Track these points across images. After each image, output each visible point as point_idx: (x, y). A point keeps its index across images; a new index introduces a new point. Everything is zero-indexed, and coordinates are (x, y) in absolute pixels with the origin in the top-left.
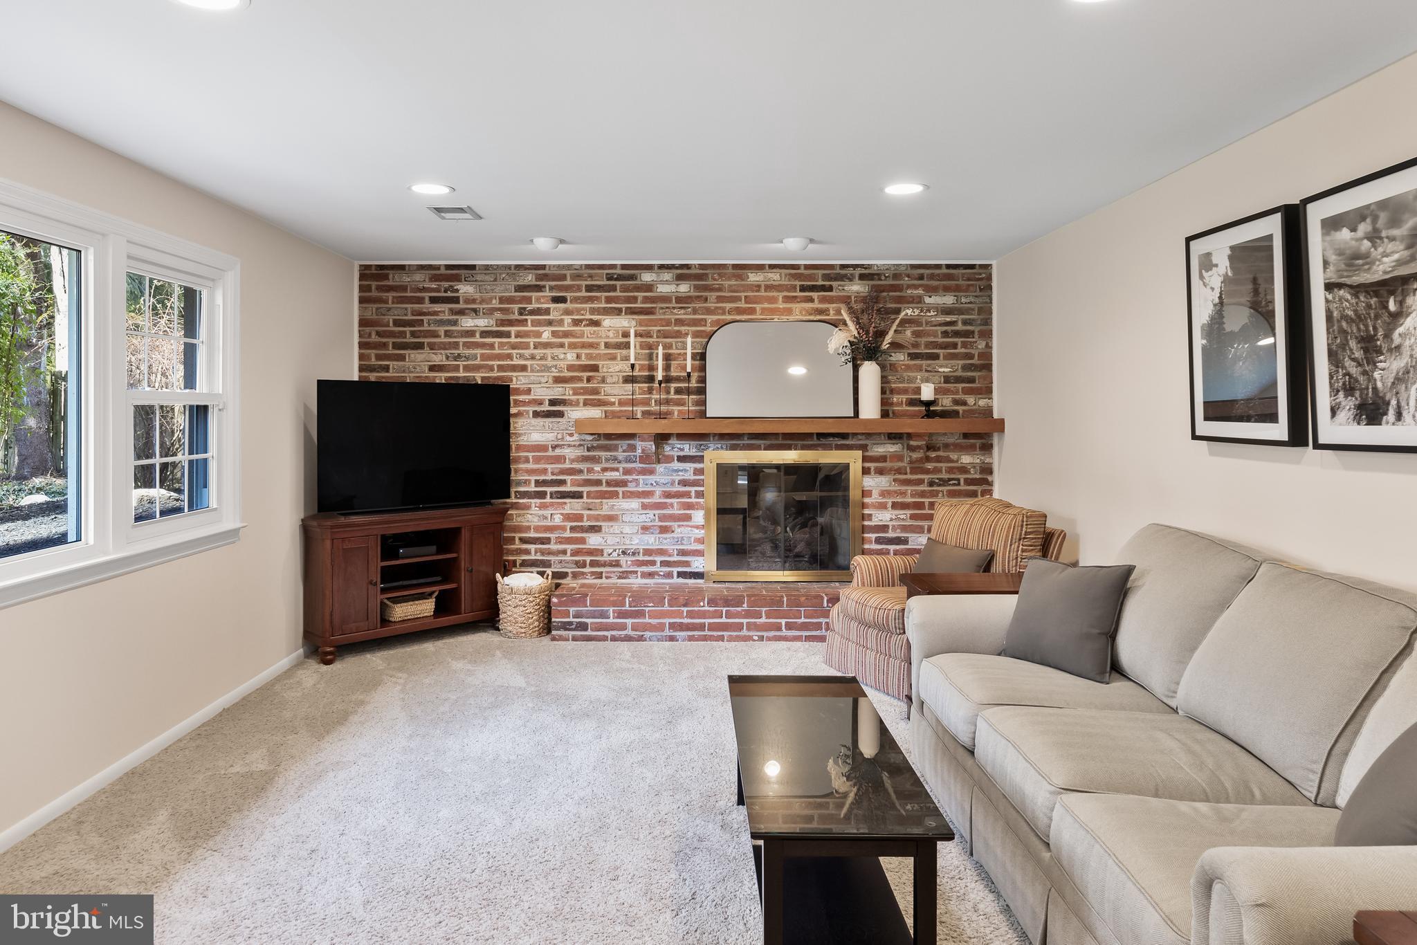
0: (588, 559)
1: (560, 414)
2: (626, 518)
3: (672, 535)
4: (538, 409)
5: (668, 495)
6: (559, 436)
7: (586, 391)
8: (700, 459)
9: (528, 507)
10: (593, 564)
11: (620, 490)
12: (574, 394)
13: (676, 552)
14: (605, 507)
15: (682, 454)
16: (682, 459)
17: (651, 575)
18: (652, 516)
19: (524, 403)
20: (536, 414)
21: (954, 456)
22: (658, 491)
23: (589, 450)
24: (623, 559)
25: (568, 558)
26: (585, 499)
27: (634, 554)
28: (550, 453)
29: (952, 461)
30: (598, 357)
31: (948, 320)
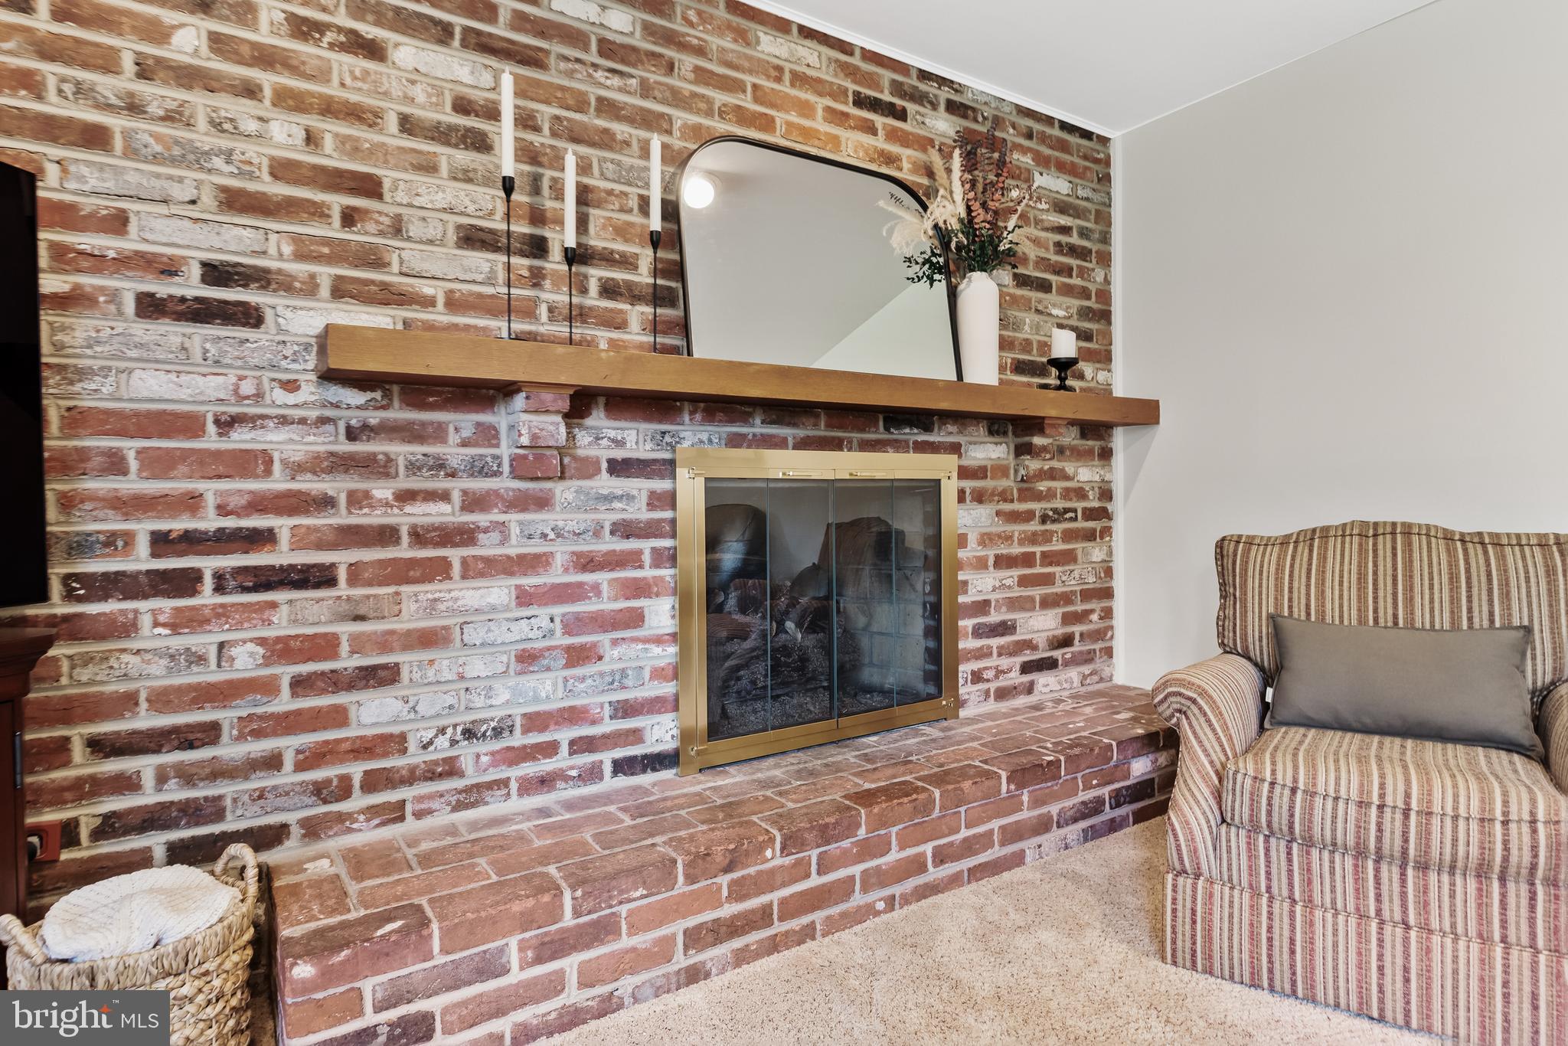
0: (356, 770)
1: (251, 317)
2: (473, 635)
3: (599, 667)
4: (162, 289)
5: (587, 563)
6: (247, 388)
7: (339, 253)
8: (668, 468)
9: (126, 628)
10: (373, 782)
11: (455, 555)
12: (300, 256)
13: (607, 711)
14: (409, 607)
15: (619, 454)
16: (617, 468)
17: (545, 782)
18: (545, 623)
19: (98, 262)
20: (150, 307)
21: (1069, 468)
22: (561, 553)
23: (352, 435)
24: (466, 753)
25: (288, 777)
26: (343, 589)
27: (498, 732)
28: (211, 440)
29: (1067, 478)
30: (378, 152)
31: (1063, 222)
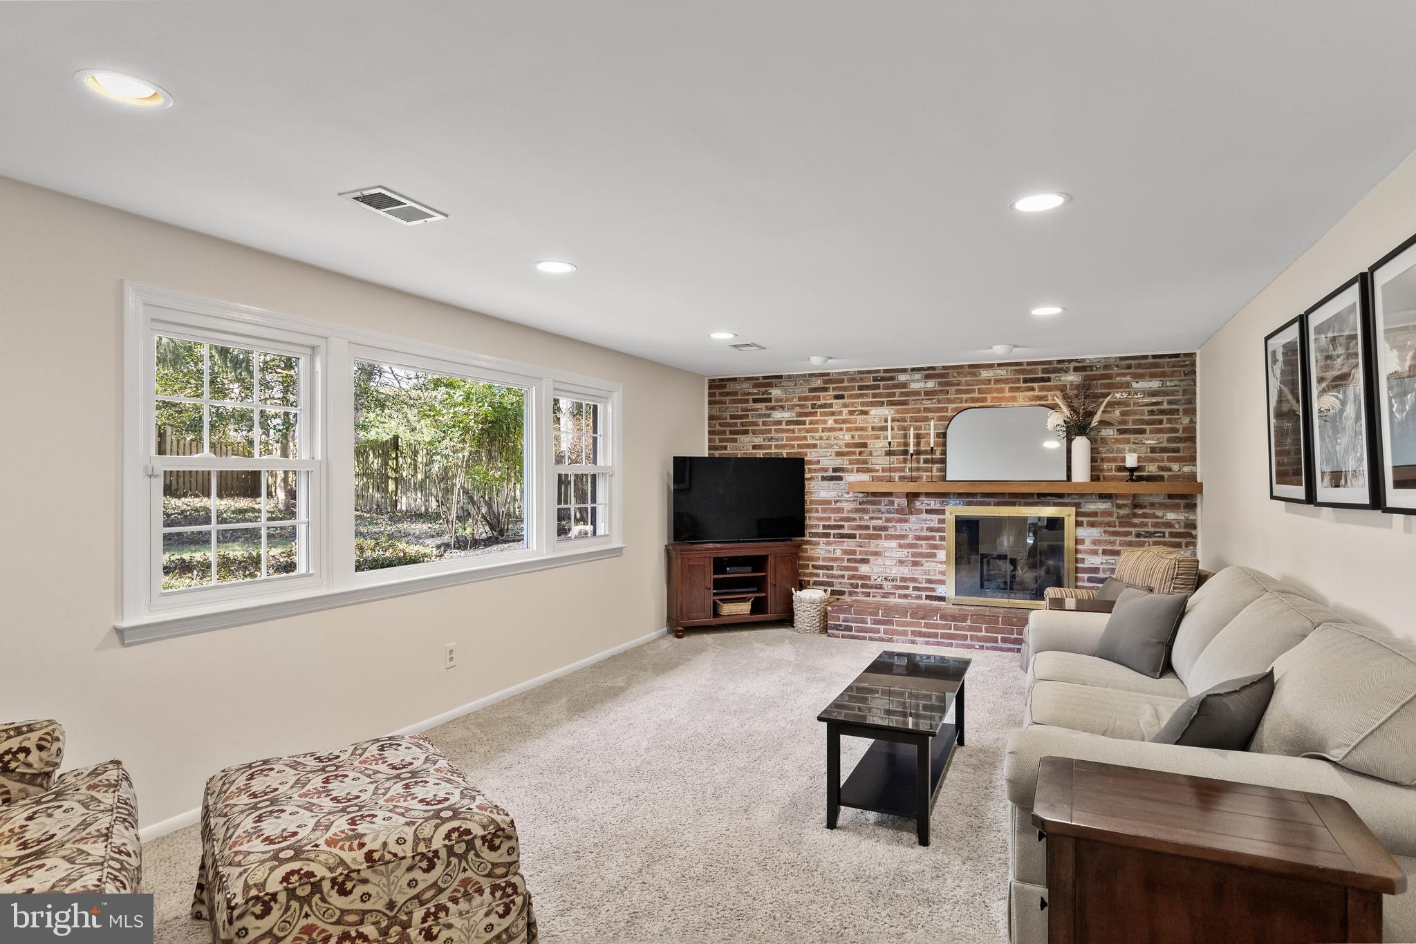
0: (860, 582)
1: (840, 478)
2: (887, 554)
3: (922, 568)
4: (825, 474)
5: (919, 538)
6: (840, 494)
7: (858, 462)
8: (942, 512)
9: (817, 544)
10: (863, 586)
11: (883, 533)
12: (850, 464)
13: (924, 581)
14: (872, 545)
15: (929, 508)
16: (928, 512)
17: (906, 596)
18: (906, 553)
19: (815, 471)
20: (823, 478)
21: (1159, 513)
22: (911, 535)
23: (860, 504)
24: (885, 584)
25: (845, 581)
26: (857, 539)
27: (893, 580)
28: (833, 506)
29: (1158, 517)
30: (867, 437)
31: (1154, 400)
